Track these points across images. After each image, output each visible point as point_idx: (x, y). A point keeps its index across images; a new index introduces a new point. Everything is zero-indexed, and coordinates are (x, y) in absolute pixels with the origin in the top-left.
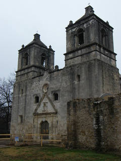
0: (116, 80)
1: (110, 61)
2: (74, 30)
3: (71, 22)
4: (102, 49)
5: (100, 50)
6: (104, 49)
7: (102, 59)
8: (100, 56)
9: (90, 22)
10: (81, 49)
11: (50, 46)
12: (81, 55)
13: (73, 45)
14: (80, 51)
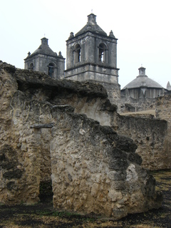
0: (116, 97)
1: (109, 78)
2: (73, 45)
3: (72, 33)
4: (97, 68)
5: (95, 69)
6: (101, 66)
7: (97, 79)
8: (95, 75)
9: (86, 39)
10: (77, 67)
11: (60, 53)
12: (77, 74)
13: (72, 61)
14: (76, 70)
